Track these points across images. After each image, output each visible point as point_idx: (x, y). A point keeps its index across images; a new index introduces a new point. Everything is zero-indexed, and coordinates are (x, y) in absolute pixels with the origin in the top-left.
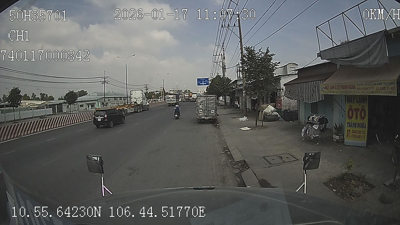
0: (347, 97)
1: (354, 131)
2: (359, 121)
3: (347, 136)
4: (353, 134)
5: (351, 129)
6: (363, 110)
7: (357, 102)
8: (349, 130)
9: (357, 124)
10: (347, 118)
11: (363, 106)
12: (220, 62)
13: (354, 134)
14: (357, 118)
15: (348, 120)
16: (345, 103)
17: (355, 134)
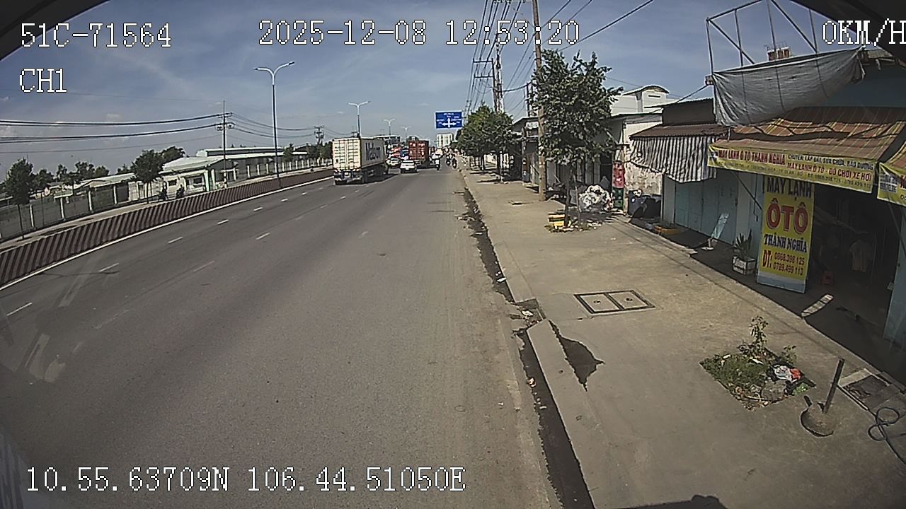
0: (769, 179)
1: (778, 256)
2: (792, 235)
3: (764, 265)
4: (777, 261)
5: (774, 250)
6: (802, 210)
7: (790, 193)
8: (770, 252)
9: (787, 241)
10: (765, 223)
11: (802, 203)
12: (489, 76)
13: (779, 261)
14: (787, 227)
15: (766, 230)
16: (764, 192)
17: (782, 262)
